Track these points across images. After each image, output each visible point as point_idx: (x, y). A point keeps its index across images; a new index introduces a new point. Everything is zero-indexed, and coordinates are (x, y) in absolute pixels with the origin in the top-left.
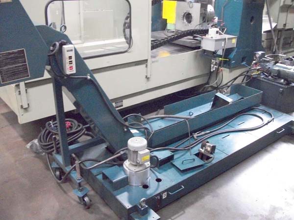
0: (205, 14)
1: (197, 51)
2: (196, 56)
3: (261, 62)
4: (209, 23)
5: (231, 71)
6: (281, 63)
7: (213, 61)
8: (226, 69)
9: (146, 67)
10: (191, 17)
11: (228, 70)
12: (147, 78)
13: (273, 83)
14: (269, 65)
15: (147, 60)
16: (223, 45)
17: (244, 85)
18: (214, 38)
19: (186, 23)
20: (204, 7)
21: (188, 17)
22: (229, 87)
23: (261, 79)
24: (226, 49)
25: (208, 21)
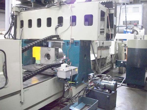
0: (58, 54)
1: (55, 79)
2: (54, 81)
3: (93, 80)
4: (60, 59)
5: (76, 88)
6: (104, 80)
7: (65, 84)
8: (73, 87)
9: (20, 95)
10: (50, 56)
11: (75, 87)
12: (21, 103)
13: (102, 93)
14: (98, 82)
15: (20, 91)
16: (70, 74)
17: (85, 96)
18: (65, 71)
19: (47, 59)
20: (57, 50)
21: (48, 56)
22: (76, 98)
23: (95, 91)
24: (73, 76)
25: (60, 58)
